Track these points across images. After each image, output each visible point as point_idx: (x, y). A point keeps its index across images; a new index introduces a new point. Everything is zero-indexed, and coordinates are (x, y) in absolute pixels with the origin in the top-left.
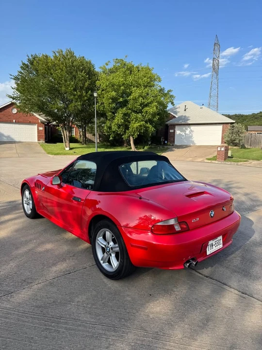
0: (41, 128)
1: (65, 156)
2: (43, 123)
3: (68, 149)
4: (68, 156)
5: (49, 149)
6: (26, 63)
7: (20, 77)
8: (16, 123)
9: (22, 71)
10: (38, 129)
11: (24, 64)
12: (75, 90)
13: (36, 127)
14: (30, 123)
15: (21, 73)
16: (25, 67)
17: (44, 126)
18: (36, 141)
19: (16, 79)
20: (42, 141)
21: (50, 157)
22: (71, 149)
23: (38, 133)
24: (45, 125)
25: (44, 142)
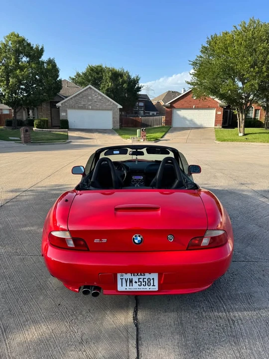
0: (219, 113)
1: (233, 143)
2: (222, 107)
3: (241, 134)
4: (235, 143)
5: (222, 134)
6: (206, 45)
7: (198, 62)
8: (196, 108)
9: (202, 56)
10: (216, 113)
11: (203, 47)
12: (252, 66)
13: (214, 111)
14: (209, 108)
15: (201, 57)
16: (205, 50)
17: (222, 110)
18: (213, 126)
19: (195, 64)
20: (219, 126)
21: (216, 143)
22: (245, 135)
23: (216, 118)
24: (224, 109)
25: (221, 127)
